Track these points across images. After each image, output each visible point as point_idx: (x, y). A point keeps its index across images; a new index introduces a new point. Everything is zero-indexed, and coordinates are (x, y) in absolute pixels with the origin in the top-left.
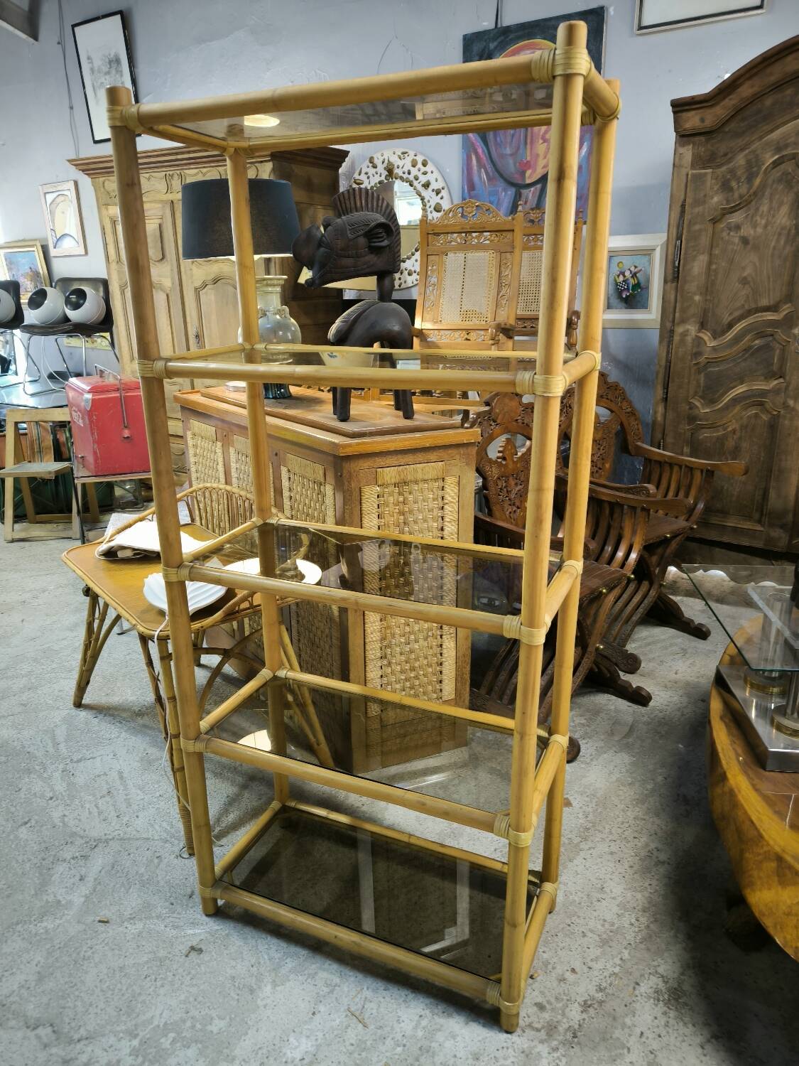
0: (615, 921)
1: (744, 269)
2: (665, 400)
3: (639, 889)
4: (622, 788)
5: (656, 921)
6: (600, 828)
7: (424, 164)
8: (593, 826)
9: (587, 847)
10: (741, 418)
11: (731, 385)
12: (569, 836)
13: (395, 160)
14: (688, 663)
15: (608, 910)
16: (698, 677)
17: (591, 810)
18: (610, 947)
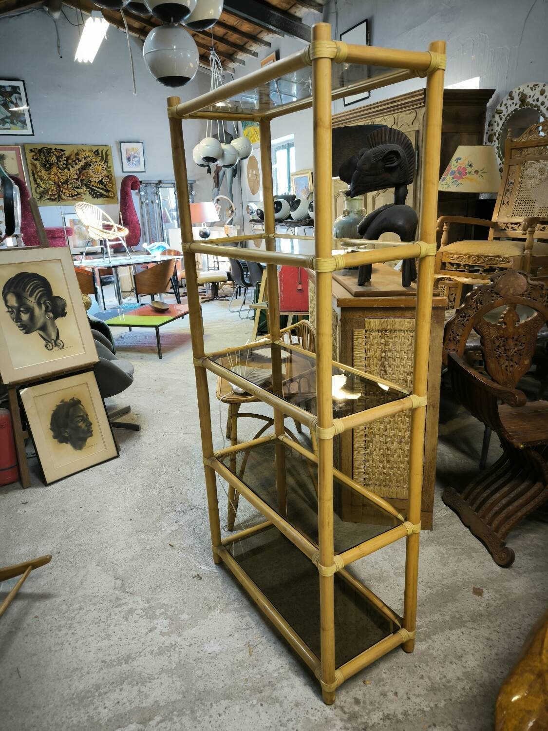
0: (453, 681)
3: (490, 671)
6: (493, 619)
8: (488, 616)
12: (463, 614)
13: (527, 91)
17: (495, 604)
18: (435, 694)
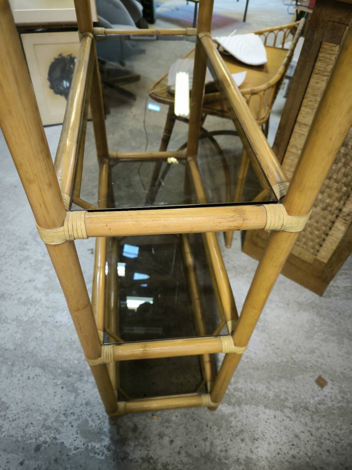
0: (231, 460)
6: (316, 419)
8: (314, 413)
9: (289, 415)
12: (289, 398)
15: (238, 451)
17: (330, 404)
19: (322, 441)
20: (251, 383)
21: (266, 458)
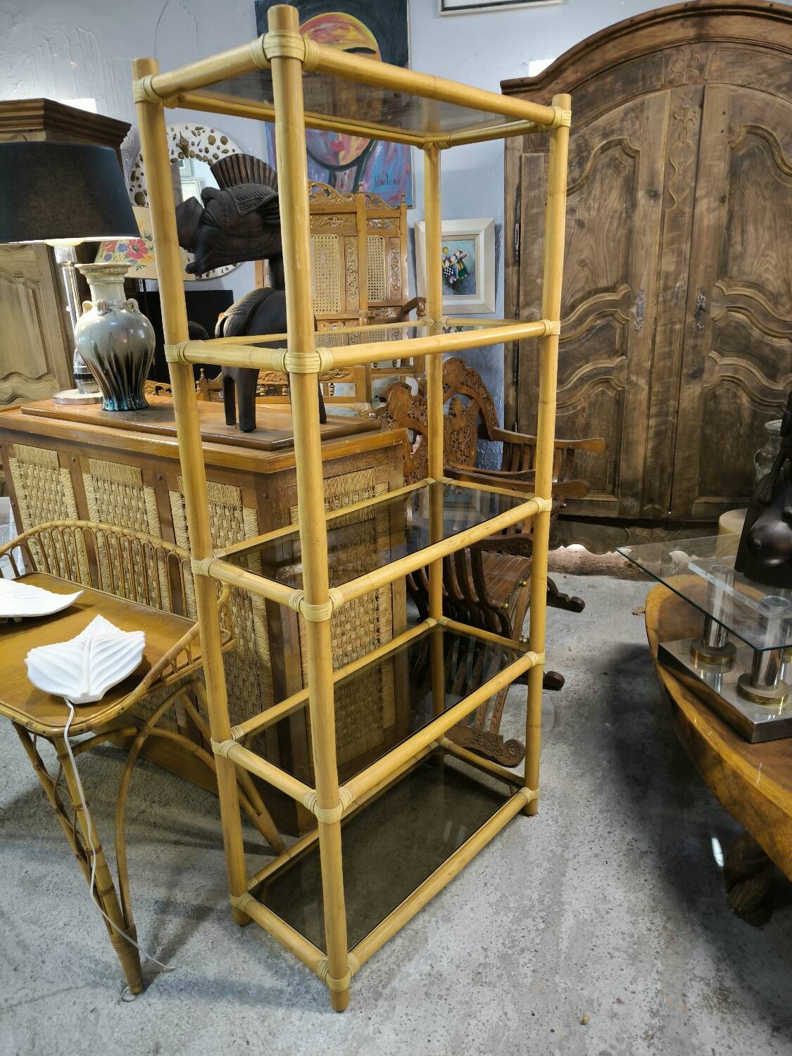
0: (633, 931)
1: (581, 251)
2: (516, 383)
3: (638, 888)
4: (575, 782)
5: (669, 919)
6: (574, 831)
7: (224, 141)
8: (567, 831)
9: (571, 856)
10: (589, 396)
11: (578, 365)
12: (550, 848)
13: (188, 135)
14: (575, 638)
15: (620, 921)
16: (590, 651)
17: (557, 813)
18: (641, 961)
19: (599, 834)
20: (532, 882)
21: (625, 892)
